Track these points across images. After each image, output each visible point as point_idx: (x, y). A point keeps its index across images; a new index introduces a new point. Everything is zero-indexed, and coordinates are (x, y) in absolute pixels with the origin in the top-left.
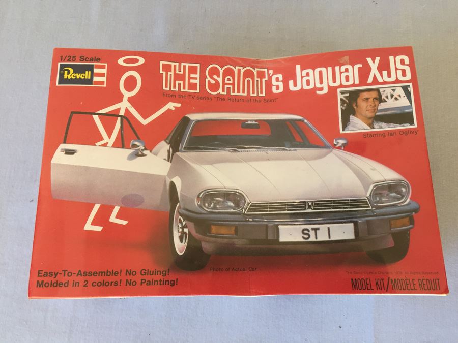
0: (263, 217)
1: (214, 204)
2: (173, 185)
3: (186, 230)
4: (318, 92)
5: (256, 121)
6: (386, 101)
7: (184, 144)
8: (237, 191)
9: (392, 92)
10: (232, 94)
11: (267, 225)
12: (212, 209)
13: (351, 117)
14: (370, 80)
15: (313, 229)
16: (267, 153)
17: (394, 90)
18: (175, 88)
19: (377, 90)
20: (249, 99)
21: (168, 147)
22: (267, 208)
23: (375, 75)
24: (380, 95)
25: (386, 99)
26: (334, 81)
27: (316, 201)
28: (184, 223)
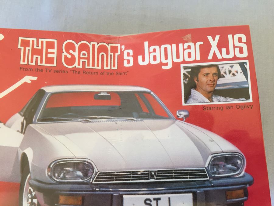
0: (109, 186)
1: (64, 174)
2: (24, 156)
3: (35, 201)
4: (163, 67)
5: (108, 92)
6: (224, 77)
7: (38, 115)
8: (87, 160)
9: (230, 68)
10: (87, 67)
11: (112, 195)
12: (62, 179)
13: (193, 91)
14: (210, 57)
15: (154, 199)
16: (116, 123)
17: (232, 67)
18: (32, 62)
19: (217, 66)
20: (102, 72)
21: (21, 119)
22: (113, 178)
23: (214, 52)
24: (219, 71)
25: (225, 75)
26: (178, 57)
27: (159, 171)
28: (33, 194)
